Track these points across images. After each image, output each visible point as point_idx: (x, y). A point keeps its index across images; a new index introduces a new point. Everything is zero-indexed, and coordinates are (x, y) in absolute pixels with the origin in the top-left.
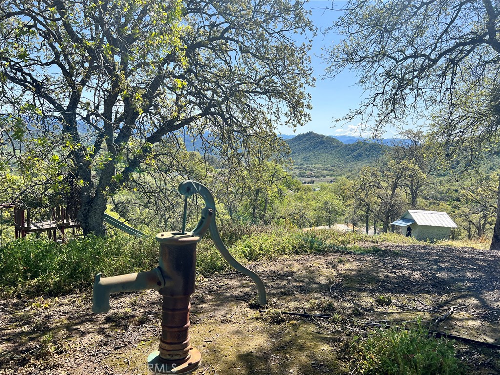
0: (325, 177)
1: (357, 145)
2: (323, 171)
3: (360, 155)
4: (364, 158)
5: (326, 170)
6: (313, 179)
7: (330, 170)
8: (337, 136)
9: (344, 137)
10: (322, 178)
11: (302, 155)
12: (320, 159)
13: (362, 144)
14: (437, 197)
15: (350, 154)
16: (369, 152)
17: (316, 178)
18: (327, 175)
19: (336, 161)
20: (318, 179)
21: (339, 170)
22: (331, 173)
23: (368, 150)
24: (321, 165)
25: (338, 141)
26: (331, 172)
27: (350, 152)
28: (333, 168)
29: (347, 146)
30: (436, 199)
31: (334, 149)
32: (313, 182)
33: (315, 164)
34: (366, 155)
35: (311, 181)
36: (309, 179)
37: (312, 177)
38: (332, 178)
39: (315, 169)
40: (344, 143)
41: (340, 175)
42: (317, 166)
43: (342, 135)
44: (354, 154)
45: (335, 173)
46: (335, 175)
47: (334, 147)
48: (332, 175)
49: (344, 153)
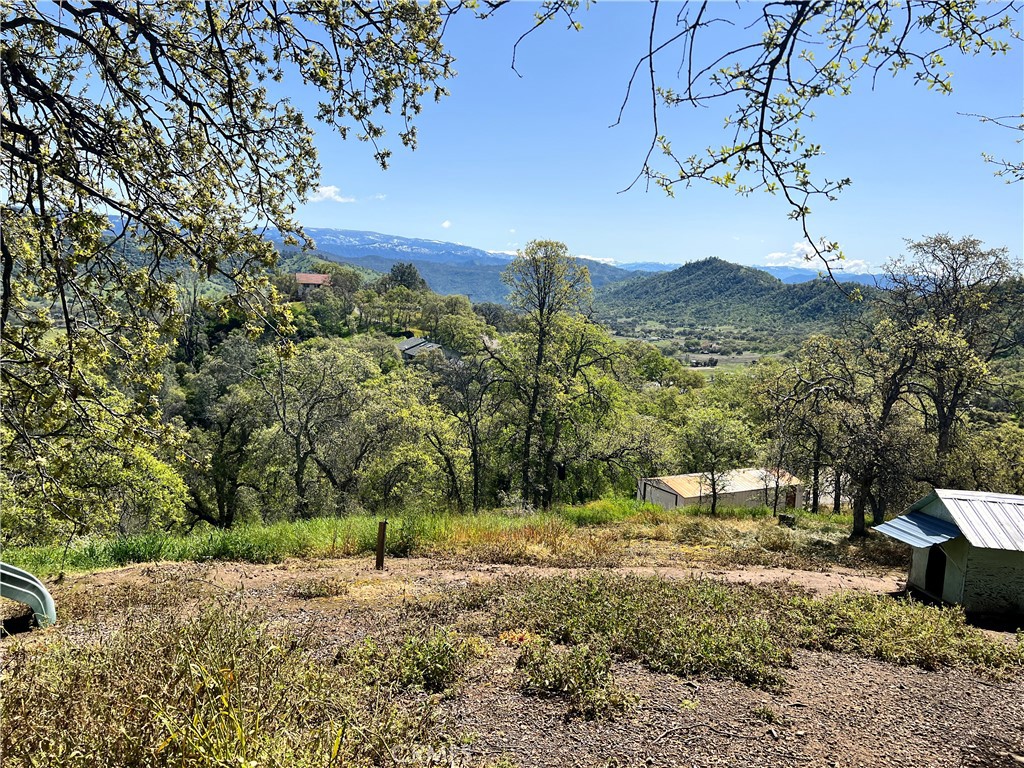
0: (740, 353)
1: (813, 286)
2: (737, 341)
3: (818, 309)
4: (827, 315)
5: (742, 339)
6: (715, 357)
7: (753, 339)
8: (768, 268)
9: (785, 269)
10: (734, 354)
11: (694, 307)
12: (732, 314)
13: (824, 285)
15: (797, 305)
16: (838, 301)
17: (722, 354)
18: (746, 349)
19: (766, 319)
20: (725, 357)
21: (772, 339)
22: (754, 345)
23: (836, 297)
24: (733, 327)
25: (772, 277)
26: (753, 343)
27: (797, 301)
28: (758, 334)
29: (790, 288)
31: (762, 296)
32: (713, 363)
33: (720, 325)
34: (832, 309)
35: (711, 360)
36: (706, 357)
37: (712, 352)
38: (757, 355)
39: (721, 335)
40: (784, 283)
41: (774, 350)
42: (725, 329)
43: (781, 265)
44: (805, 305)
45: (763, 345)
46: (761, 350)
47: (762, 290)
48: (755, 349)
49: (783, 303)
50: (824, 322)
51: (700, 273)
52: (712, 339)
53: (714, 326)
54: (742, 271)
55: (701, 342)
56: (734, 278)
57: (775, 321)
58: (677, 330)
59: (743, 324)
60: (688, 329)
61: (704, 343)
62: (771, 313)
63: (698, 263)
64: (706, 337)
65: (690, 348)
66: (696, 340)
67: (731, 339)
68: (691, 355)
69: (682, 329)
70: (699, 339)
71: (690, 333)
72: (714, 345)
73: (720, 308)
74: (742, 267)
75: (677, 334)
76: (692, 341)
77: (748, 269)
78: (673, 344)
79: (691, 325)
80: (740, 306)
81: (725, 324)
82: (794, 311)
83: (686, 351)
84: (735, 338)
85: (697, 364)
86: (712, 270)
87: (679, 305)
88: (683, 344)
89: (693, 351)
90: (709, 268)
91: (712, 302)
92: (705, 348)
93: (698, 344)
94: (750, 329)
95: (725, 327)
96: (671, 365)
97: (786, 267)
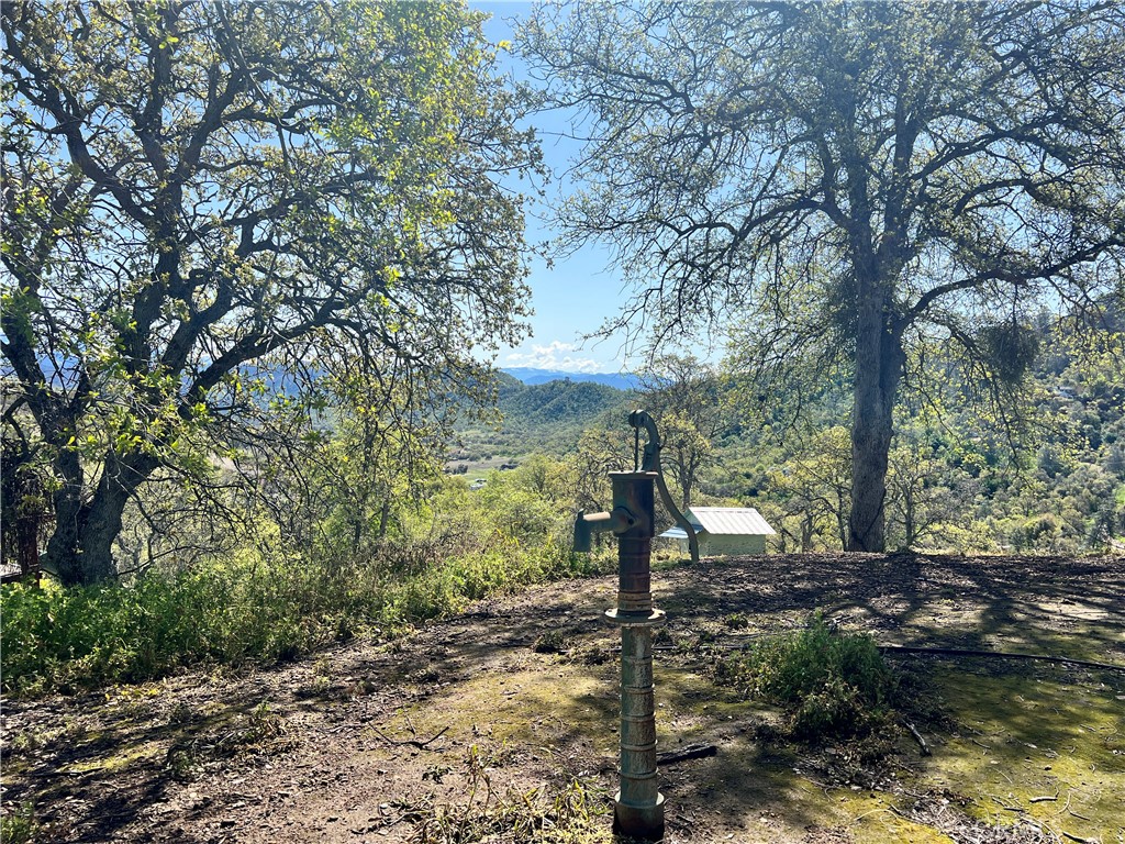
0: (489, 458)
1: (553, 387)
2: (485, 446)
3: (560, 409)
4: (568, 414)
5: (490, 443)
6: (465, 463)
7: (501, 443)
8: (509, 369)
9: (525, 370)
10: (483, 459)
13: (563, 386)
14: (714, 489)
15: (539, 406)
16: (577, 401)
17: (471, 460)
18: (495, 453)
19: (511, 422)
20: (474, 463)
21: (519, 441)
22: (501, 448)
23: (576, 396)
24: (479, 431)
25: (514, 379)
26: (501, 446)
27: (539, 402)
28: (505, 437)
29: (532, 390)
30: (713, 494)
32: (463, 470)
33: (467, 430)
34: (573, 408)
35: (461, 467)
36: (454, 465)
37: (461, 458)
38: (506, 459)
39: (468, 440)
40: (526, 384)
41: (522, 452)
42: (472, 433)
43: (520, 366)
44: (548, 406)
45: (511, 448)
46: (510, 453)
47: (505, 392)
48: (504, 453)
49: (527, 405)
50: (566, 421)
52: (460, 445)
57: (520, 423)
62: (516, 415)
67: (479, 444)
72: (463, 451)
81: (471, 428)
82: (537, 412)
84: (482, 443)
92: (454, 455)
94: (497, 432)
95: (471, 431)
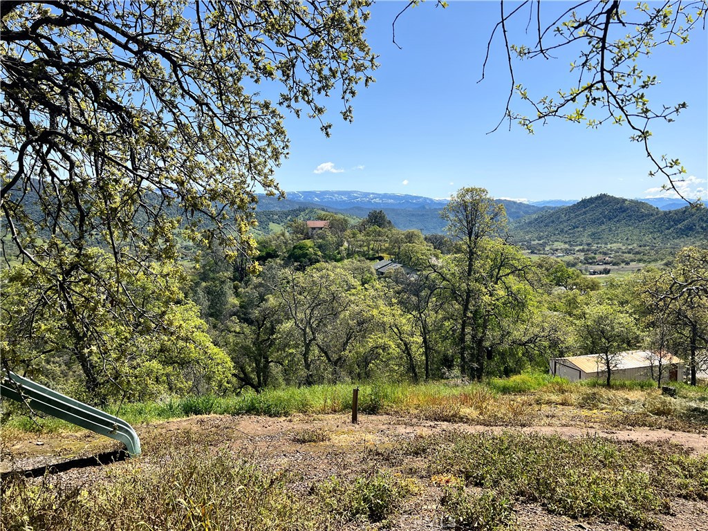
0: (628, 264)
1: (685, 211)
2: (625, 255)
3: (690, 228)
4: (698, 232)
5: (629, 253)
6: (608, 267)
7: (638, 253)
9: (661, 199)
10: (623, 265)
11: (590, 230)
12: (620, 235)
13: (694, 210)
15: (672, 226)
16: (706, 221)
17: (613, 265)
18: (632, 261)
19: (648, 238)
20: (616, 267)
21: (653, 252)
22: (638, 257)
23: (705, 218)
24: (621, 245)
25: (651, 206)
27: (672, 223)
28: (642, 249)
29: (666, 214)
31: (643, 220)
32: (607, 272)
33: (611, 244)
34: (702, 228)
35: (605, 270)
36: (601, 268)
37: (606, 264)
38: (642, 265)
39: (612, 251)
40: (661, 210)
41: (655, 260)
42: (615, 246)
44: (679, 226)
45: (646, 257)
46: (645, 261)
47: (643, 216)
48: (640, 261)
49: (660, 226)
50: (696, 237)
51: (593, 205)
52: (605, 254)
53: (606, 244)
54: (627, 202)
55: (597, 256)
56: (621, 208)
57: (655, 239)
58: (577, 248)
59: (629, 242)
60: (586, 247)
61: (599, 257)
62: (651, 233)
63: (591, 199)
64: (600, 253)
65: (588, 261)
66: (593, 255)
67: (620, 253)
68: (589, 266)
69: (581, 247)
70: (595, 254)
71: (588, 250)
72: (607, 258)
73: (610, 231)
74: (626, 200)
75: (578, 251)
76: (590, 256)
77: (632, 201)
78: (575, 259)
79: (588, 244)
80: (626, 229)
81: (615, 242)
82: (670, 231)
83: (585, 264)
84: (623, 253)
85: (594, 273)
86: (603, 203)
87: (579, 229)
88: (582, 258)
89: (591, 264)
90: (600, 202)
91: (603, 227)
92: (600, 261)
93: (594, 258)
94: (635, 245)
95: (615, 245)
96: (573, 274)
97: (663, 198)
